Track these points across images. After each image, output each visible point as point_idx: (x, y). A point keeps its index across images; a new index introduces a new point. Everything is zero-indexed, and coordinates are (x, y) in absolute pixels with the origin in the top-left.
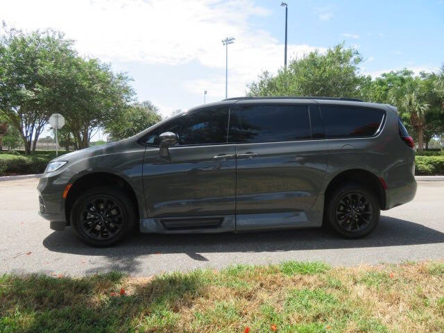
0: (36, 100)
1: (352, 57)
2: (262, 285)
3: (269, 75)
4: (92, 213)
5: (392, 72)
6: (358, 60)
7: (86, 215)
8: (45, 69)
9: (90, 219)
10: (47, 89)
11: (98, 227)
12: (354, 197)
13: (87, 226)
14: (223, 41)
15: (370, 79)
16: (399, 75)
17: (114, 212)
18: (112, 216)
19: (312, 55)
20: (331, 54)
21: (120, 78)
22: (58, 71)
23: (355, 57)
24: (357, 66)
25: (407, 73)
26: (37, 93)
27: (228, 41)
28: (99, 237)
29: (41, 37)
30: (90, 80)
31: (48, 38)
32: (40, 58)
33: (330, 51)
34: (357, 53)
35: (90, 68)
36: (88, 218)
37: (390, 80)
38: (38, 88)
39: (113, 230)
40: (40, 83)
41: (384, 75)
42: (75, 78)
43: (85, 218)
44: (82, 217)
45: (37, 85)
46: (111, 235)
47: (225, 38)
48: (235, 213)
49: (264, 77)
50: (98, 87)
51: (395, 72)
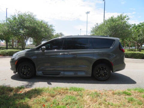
0: (24, 33)
1: (126, 18)
2: (60, 93)
3: (98, 24)
4: (23, 69)
6: (128, 19)
7: (21, 70)
8: (27, 24)
9: (23, 71)
10: (27, 30)
11: (25, 73)
12: (102, 68)
13: (22, 73)
15: (135, 25)
17: (29, 69)
18: (28, 70)
19: (112, 18)
20: (118, 17)
21: (51, 26)
22: (30, 25)
23: (127, 18)
24: (128, 21)
26: (24, 31)
27: (88, 13)
28: (25, 76)
29: (27, 15)
30: (40, 27)
31: (29, 15)
32: (26, 21)
33: (118, 16)
34: (128, 17)
35: (41, 23)
37: (142, 25)
38: (25, 30)
39: (29, 74)
40: (25, 28)
41: (140, 23)
42: (36, 27)
43: (21, 71)
44: (20, 70)
45: (25, 29)
46: (28, 76)
47: (87, 12)
48: (64, 71)
49: (96, 25)
50: (43, 29)
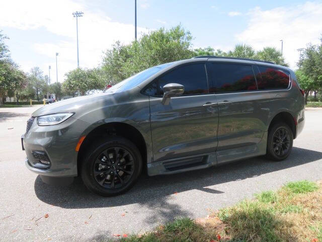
3: (121, 44)
4: (103, 163)
5: (200, 48)
6: (189, 38)
7: (97, 166)
9: (102, 170)
14: (73, 14)
16: (206, 51)
23: (188, 35)
25: (210, 50)
27: (78, 14)
34: (189, 33)
36: (99, 169)
41: (196, 50)
43: (97, 169)
47: (75, 12)
49: (117, 45)
51: (203, 48)
